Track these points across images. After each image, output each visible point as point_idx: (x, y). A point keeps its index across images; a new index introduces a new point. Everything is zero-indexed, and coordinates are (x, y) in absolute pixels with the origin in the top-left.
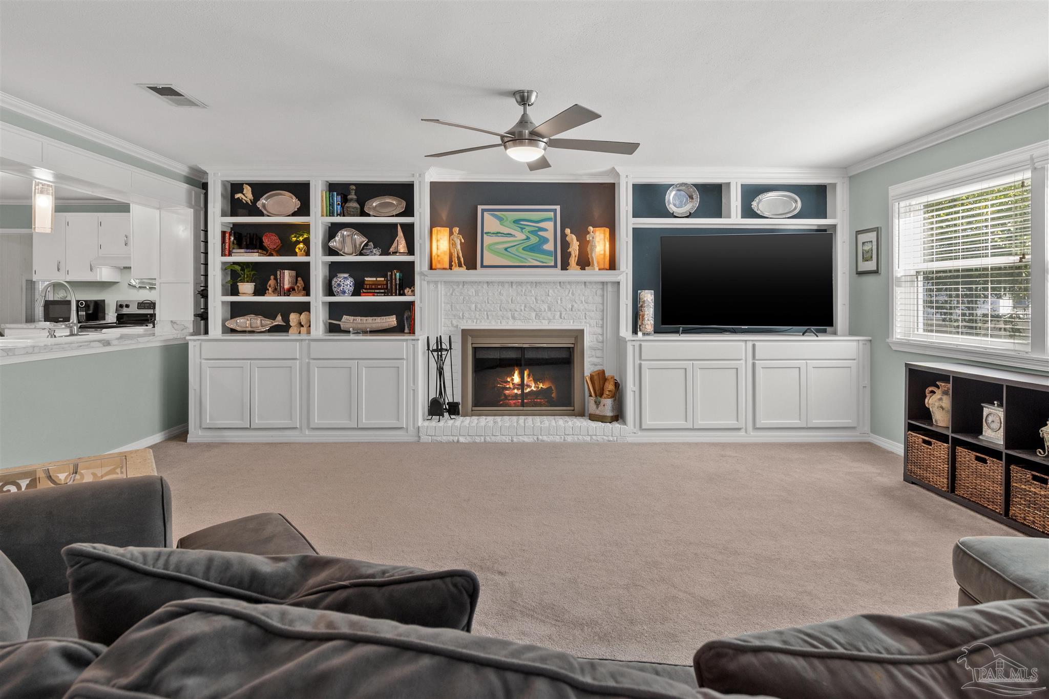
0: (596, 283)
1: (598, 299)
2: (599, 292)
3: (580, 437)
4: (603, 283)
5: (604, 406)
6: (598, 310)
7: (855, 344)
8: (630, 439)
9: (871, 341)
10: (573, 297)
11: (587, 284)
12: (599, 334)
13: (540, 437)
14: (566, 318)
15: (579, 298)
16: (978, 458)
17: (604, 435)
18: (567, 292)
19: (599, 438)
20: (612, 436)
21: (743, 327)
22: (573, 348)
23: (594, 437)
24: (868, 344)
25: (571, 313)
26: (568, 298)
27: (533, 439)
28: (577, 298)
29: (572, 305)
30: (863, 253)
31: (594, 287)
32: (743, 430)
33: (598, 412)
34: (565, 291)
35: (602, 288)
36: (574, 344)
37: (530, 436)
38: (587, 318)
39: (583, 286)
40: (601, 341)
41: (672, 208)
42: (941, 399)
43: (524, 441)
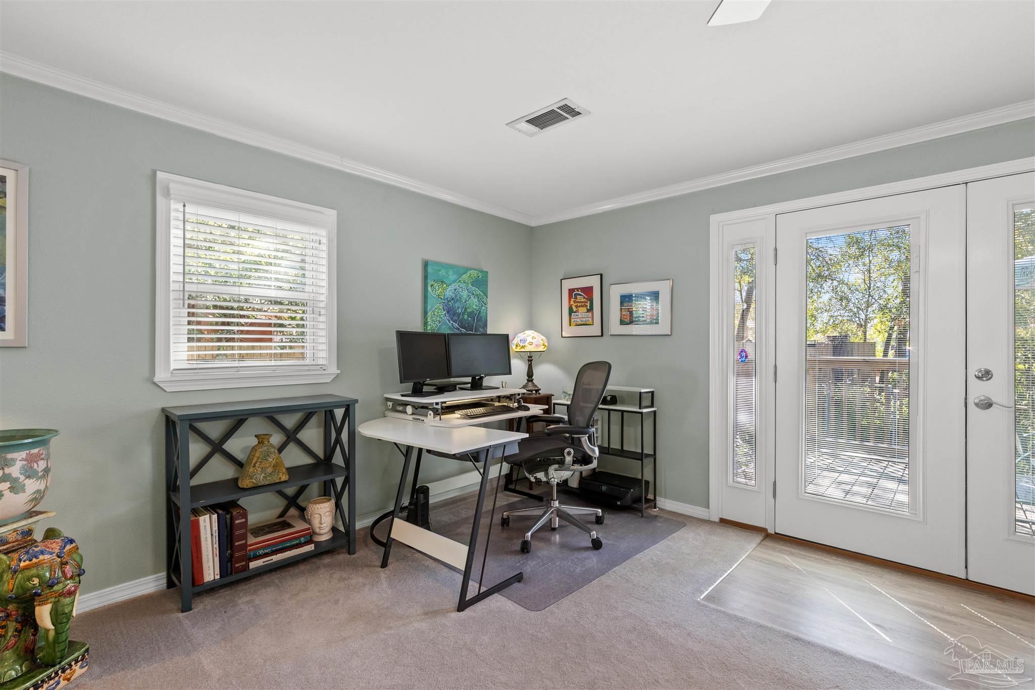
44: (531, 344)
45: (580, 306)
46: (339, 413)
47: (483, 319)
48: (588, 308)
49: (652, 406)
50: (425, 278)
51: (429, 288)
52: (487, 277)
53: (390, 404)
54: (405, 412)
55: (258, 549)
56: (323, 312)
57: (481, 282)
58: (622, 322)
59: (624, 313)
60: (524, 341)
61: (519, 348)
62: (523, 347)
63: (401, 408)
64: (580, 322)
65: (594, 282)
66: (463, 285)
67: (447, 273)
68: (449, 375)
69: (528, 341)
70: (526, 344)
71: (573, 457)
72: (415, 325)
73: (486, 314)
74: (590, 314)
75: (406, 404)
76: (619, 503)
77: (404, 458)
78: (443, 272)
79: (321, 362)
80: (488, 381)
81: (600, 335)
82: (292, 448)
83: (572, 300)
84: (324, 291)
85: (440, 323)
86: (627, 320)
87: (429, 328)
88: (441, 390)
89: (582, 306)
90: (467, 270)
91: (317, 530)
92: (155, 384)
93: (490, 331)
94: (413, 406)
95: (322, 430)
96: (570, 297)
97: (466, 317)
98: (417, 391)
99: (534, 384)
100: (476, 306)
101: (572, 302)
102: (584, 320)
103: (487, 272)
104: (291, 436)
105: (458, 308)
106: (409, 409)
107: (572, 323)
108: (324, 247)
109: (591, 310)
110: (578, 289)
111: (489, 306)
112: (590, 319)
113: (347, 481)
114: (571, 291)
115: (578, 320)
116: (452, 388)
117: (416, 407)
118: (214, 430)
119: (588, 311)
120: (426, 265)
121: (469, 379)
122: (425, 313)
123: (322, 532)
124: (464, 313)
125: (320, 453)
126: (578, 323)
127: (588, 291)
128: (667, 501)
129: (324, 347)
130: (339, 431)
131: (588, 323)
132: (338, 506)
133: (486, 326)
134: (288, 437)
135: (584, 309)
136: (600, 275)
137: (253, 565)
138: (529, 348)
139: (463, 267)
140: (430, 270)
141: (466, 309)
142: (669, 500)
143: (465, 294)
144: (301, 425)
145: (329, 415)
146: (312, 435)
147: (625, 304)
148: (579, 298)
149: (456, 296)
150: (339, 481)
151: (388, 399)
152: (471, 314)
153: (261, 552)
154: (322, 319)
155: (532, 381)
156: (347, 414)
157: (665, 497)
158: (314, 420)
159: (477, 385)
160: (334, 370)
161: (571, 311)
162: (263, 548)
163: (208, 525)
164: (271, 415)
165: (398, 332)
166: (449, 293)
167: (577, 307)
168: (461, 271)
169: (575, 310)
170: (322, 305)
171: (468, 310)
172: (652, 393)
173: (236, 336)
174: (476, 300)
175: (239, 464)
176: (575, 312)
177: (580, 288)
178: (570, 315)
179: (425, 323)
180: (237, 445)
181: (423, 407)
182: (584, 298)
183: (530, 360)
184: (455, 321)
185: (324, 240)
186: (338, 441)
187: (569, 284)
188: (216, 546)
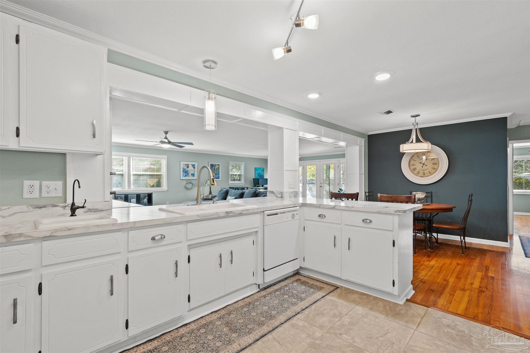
47: (263, 176)
50: (255, 170)
51: (256, 172)
57: (263, 170)
66: (260, 171)
67: (258, 169)
68: (259, 185)
72: (254, 178)
80: (264, 186)
84: (243, 173)
85: (257, 177)
88: (258, 186)
92: (229, 185)
93: (264, 178)
97: (261, 176)
105: (260, 174)
111: (264, 174)
116: (259, 186)
120: (255, 168)
121: (262, 185)
122: (255, 175)
140: (256, 169)
154: (243, 176)
159: (263, 186)
160: (244, 183)
166: (258, 172)
168: (260, 168)
174: (262, 173)
179: (255, 177)
184: (259, 176)
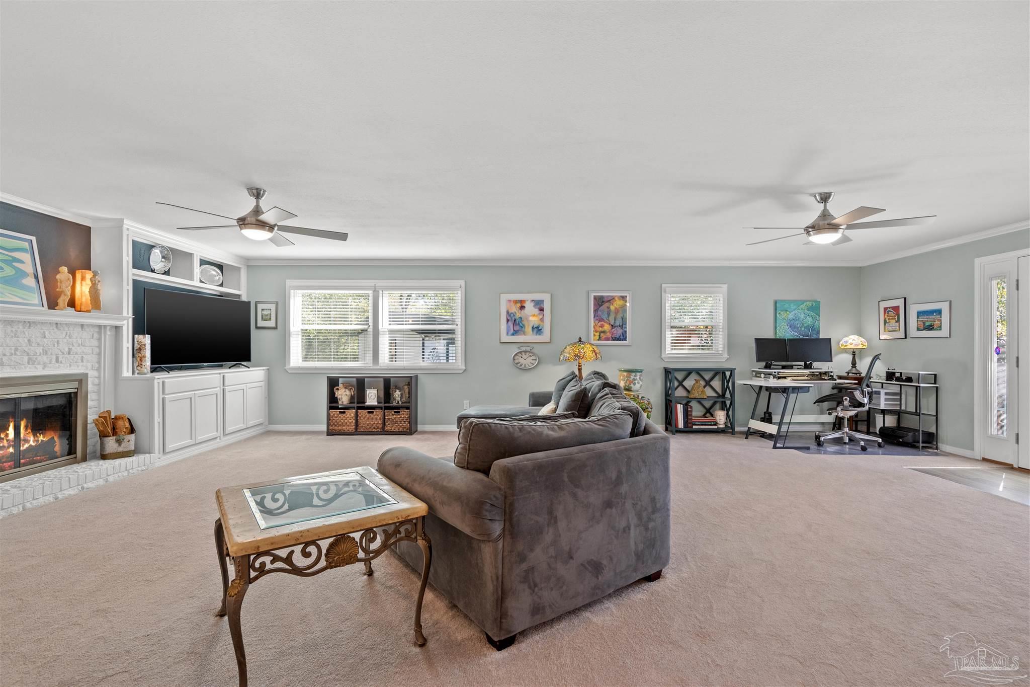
0: (93, 326)
1: (95, 343)
2: (96, 335)
3: (120, 474)
4: (100, 326)
5: (129, 441)
6: (94, 353)
7: (263, 372)
8: (158, 464)
9: (268, 369)
10: (71, 340)
11: (85, 327)
12: (96, 377)
13: (85, 486)
14: (63, 362)
15: (77, 341)
16: (369, 412)
17: (139, 467)
18: (64, 334)
19: (135, 471)
20: (144, 465)
21: (204, 364)
22: (77, 392)
23: (131, 471)
24: (267, 370)
25: (68, 356)
26: (65, 341)
27: (78, 489)
28: (75, 340)
29: (69, 348)
30: (262, 316)
31: (92, 330)
32: (218, 438)
33: (121, 449)
34: (62, 333)
35: (97, 332)
36: (77, 388)
37: (75, 488)
38: (84, 361)
39: (80, 329)
40: (97, 384)
41: (153, 265)
42: (345, 391)
43: (70, 494)
44: (851, 344)
45: (891, 319)
46: (728, 374)
47: (816, 330)
48: (897, 320)
49: (935, 383)
50: (776, 309)
51: (778, 315)
52: (819, 305)
53: (754, 373)
54: (761, 377)
55: (696, 422)
56: (721, 330)
57: (815, 308)
58: (918, 329)
59: (919, 323)
60: (847, 342)
61: (843, 346)
62: (846, 346)
63: (759, 375)
64: (891, 330)
65: (900, 303)
66: (801, 311)
67: (789, 305)
68: (791, 361)
69: (849, 342)
70: (848, 344)
71: (849, 402)
72: (769, 334)
73: (819, 326)
74: (897, 324)
75: (760, 373)
76: (901, 440)
77: (756, 395)
78: (787, 306)
79: (720, 352)
80: (816, 365)
81: (904, 337)
82: (708, 388)
83: (886, 315)
84: (721, 321)
85: (785, 333)
86: (922, 328)
87: (777, 336)
88: (783, 367)
89: (893, 319)
90: (803, 302)
91: (718, 422)
92: (662, 359)
93: (821, 337)
94: (764, 374)
95: (721, 382)
96: (885, 313)
97: (803, 329)
98: (768, 367)
99: (856, 369)
100: (811, 322)
101: (886, 317)
102: (894, 328)
103: (819, 302)
104: (708, 383)
105: (797, 324)
106: (762, 375)
107: (886, 330)
108: (722, 302)
109: (898, 321)
110: (890, 308)
111: (821, 321)
112: (898, 327)
113: (731, 404)
114: (885, 309)
115: (890, 328)
116: (791, 367)
117: (765, 374)
118: (680, 376)
119: (896, 322)
120: (776, 303)
121: (803, 363)
122: (775, 328)
123: (721, 423)
124: (801, 327)
125: (720, 393)
126: (890, 330)
127: (896, 309)
128: (948, 446)
129: (721, 346)
130: (728, 382)
131: (896, 330)
132: (728, 415)
133: (819, 334)
134: (707, 383)
135: (894, 321)
136: (903, 299)
137: (694, 427)
138: (852, 347)
139: (801, 301)
140: (778, 305)
141: (803, 324)
142: (951, 447)
143: (802, 316)
144: (712, 379)
145: (724, 373)
146: (717, 384)
147: (920, 318)
148: (891, 314)
149: (796, 317)
150: (728, 403)
151: (753, 371)
152: (807, 327)
153: (697, 423)
154: (721, 333)
155: (855, 367)
156: (731, 375)
157: (947, 444)
158: (717, 378)
159: (808, 367)
160: (726, 356)
161: (885, 322)
162: (698, 422)
163: (680, 408)
164: (698, 372)
165: (755, 339)
166: (791, 316)
167: (889, 319)
168: (799, 303)
169: (888, 321)
170: (721, 327)
171: (805, 325)
172: (935, 375)
173: (687, 341)
174: (811, 319)
175: (688, 391)
176: (888, 323)
177: (891, 307)
178: (885, 324)
179: (775, 333)
180: (688, 383)
181: (769, 374)
182: (894, 313)
183: (854, 354)
184: (796, 332)
185: (722, 299)
186: (728, 387)
187: (884, 305)
188: (682, 416)
